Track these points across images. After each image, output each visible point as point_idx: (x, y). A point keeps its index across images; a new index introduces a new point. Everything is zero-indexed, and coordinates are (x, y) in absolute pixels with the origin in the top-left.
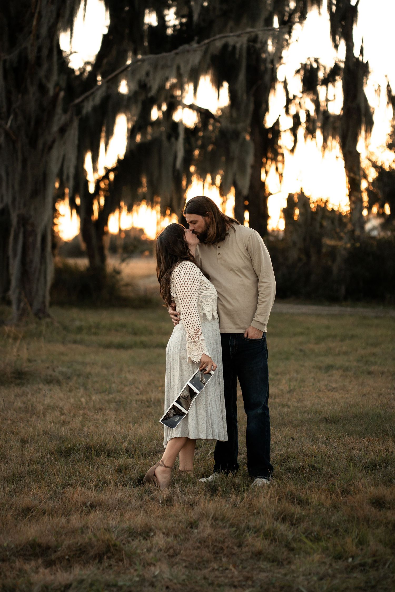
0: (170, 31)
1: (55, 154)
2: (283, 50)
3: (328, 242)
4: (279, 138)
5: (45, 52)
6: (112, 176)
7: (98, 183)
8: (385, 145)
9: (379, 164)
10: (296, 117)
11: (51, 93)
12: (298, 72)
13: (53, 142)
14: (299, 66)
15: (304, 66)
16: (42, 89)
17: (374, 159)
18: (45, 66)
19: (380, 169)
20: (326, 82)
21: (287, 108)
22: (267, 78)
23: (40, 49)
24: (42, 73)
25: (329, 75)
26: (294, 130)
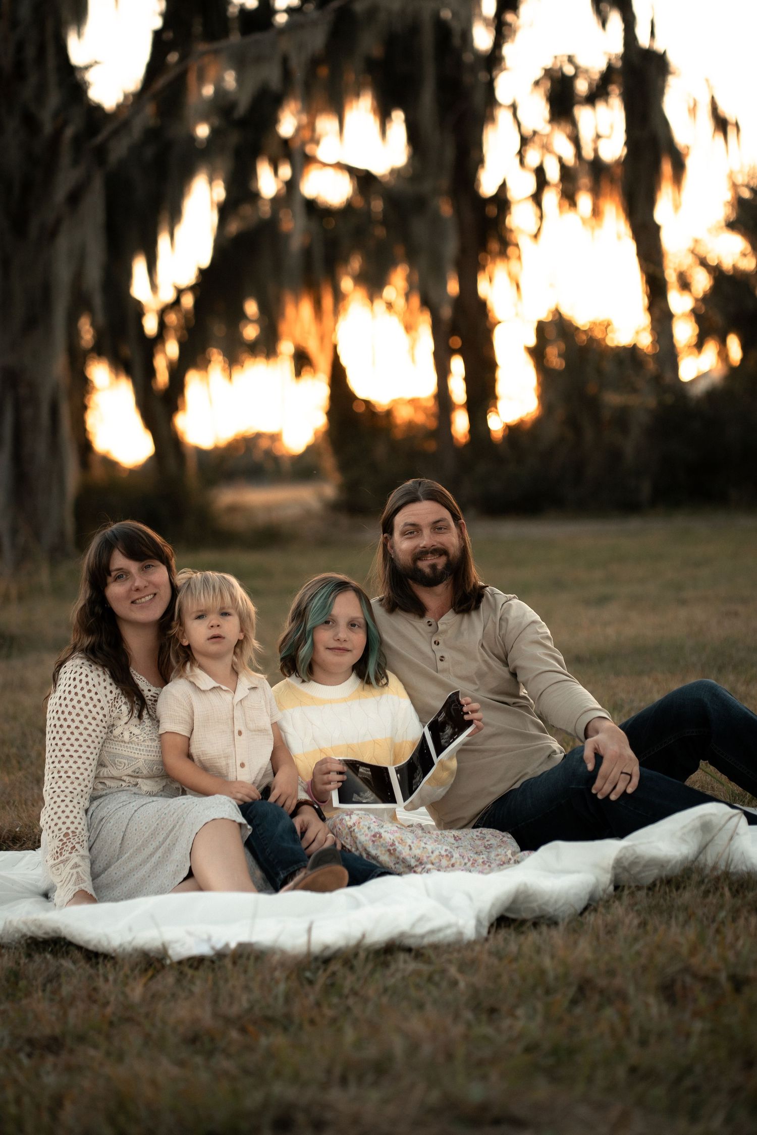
0: (281, 19)
1: (63, 244)
2: (504, 43)
3: (613, 399)
4: (508, 212)
5: (30, 52)
6: (188, 301)
7: (162, 313)
8: (723, 224)
9: (713, 262)
10: (540, 172)
11: (48, 128)
12: (537, 83)
13: (58, 222)
14: (539, 74)
15: (548, 73)
16: (30, 122)
17: (702, 251)
18: (33, 79)
19: (717, 272)
20: (592, 99)
21: (521, 154)
22: (478, 97)
23: (20, 47)
24: (27, 92)
25: (598, 87)
26: (537, 198)
